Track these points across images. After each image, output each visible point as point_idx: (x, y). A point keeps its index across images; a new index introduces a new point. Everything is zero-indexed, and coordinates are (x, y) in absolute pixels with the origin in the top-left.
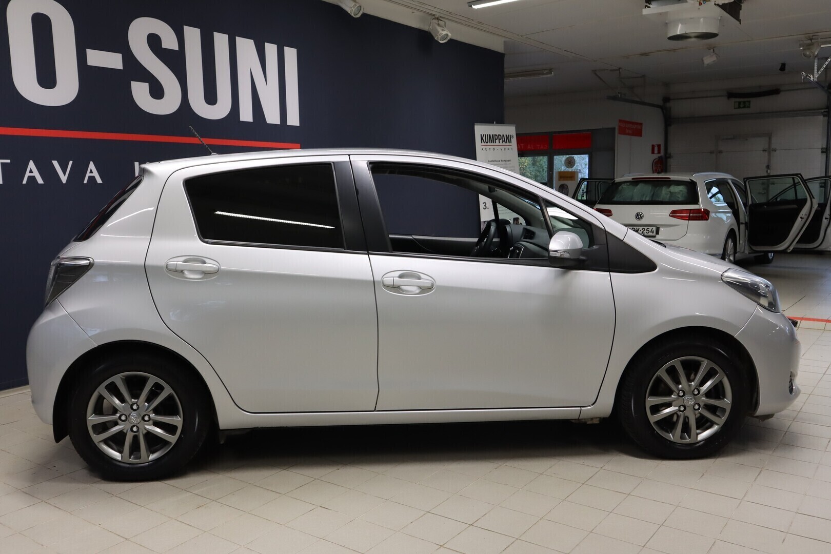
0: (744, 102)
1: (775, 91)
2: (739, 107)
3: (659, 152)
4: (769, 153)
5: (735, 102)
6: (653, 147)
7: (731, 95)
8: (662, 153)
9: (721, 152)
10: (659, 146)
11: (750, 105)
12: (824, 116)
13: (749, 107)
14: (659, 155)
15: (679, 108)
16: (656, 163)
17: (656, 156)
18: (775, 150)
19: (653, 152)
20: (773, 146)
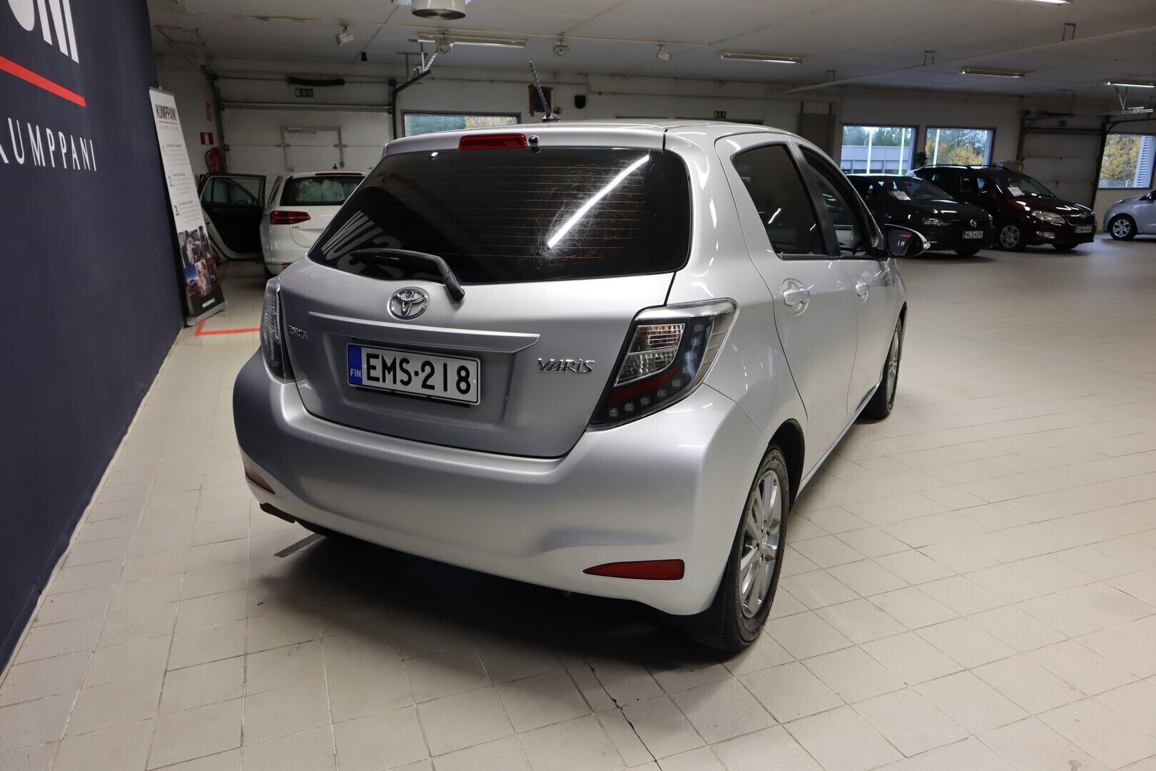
0: (306, 90)
1: (339, 82)
2: (302, 96)
3: (211, 142)
4: (341, 150)
5: (296, 89)
6: (202, 135)
7: (292, 80)
8: (216, 144)
9: (289, 145)
10: (210, 135)
11: (312, 93)
12: (389, 113)
13: (312, 96)
14: (212, 146)
15: (229, 89)
16: (211, 156)
17: (207, 147)
18: (346, 146)
19: (203, 142)
20: (344, 142)
